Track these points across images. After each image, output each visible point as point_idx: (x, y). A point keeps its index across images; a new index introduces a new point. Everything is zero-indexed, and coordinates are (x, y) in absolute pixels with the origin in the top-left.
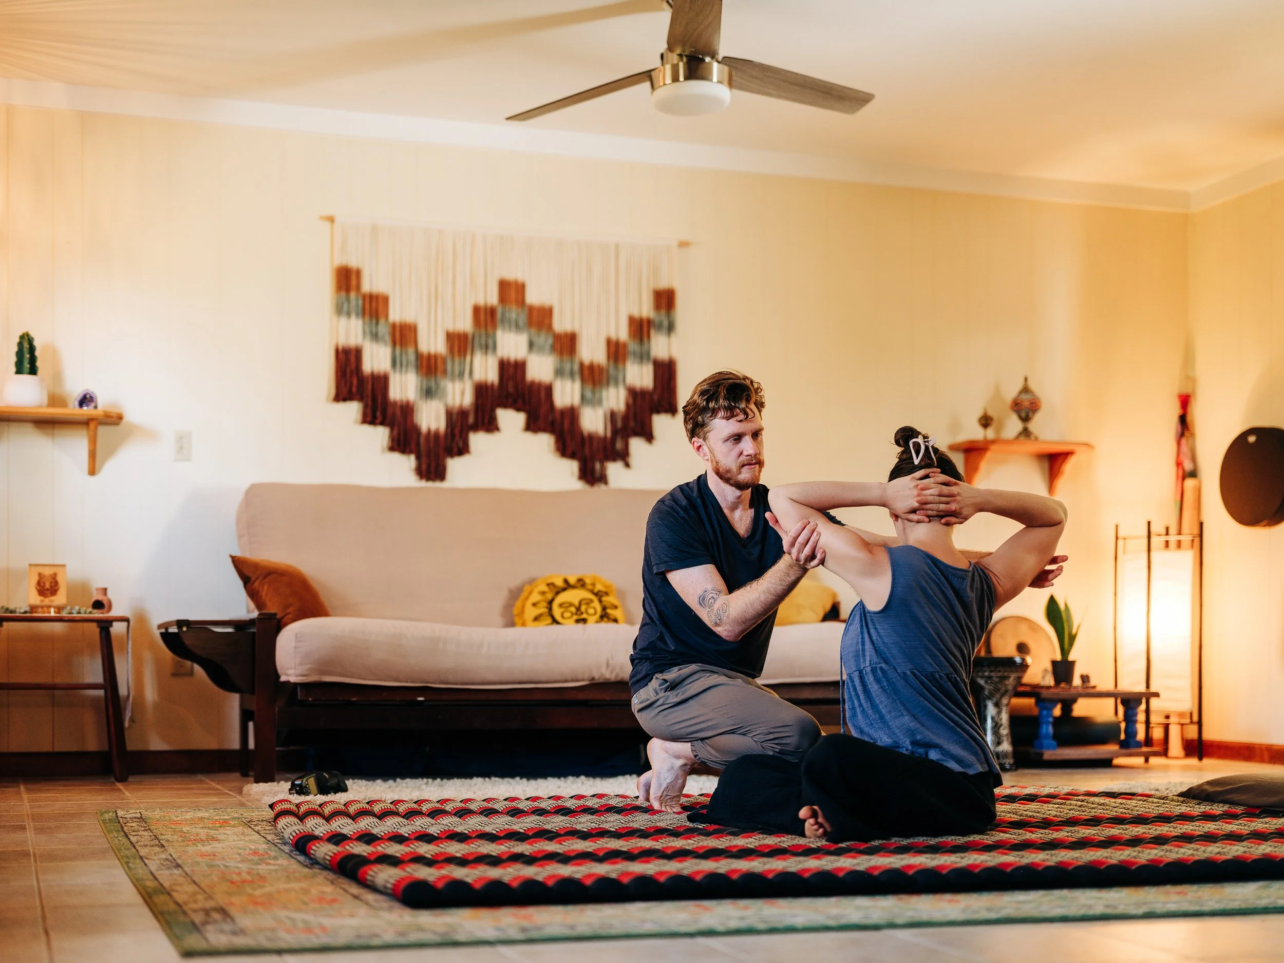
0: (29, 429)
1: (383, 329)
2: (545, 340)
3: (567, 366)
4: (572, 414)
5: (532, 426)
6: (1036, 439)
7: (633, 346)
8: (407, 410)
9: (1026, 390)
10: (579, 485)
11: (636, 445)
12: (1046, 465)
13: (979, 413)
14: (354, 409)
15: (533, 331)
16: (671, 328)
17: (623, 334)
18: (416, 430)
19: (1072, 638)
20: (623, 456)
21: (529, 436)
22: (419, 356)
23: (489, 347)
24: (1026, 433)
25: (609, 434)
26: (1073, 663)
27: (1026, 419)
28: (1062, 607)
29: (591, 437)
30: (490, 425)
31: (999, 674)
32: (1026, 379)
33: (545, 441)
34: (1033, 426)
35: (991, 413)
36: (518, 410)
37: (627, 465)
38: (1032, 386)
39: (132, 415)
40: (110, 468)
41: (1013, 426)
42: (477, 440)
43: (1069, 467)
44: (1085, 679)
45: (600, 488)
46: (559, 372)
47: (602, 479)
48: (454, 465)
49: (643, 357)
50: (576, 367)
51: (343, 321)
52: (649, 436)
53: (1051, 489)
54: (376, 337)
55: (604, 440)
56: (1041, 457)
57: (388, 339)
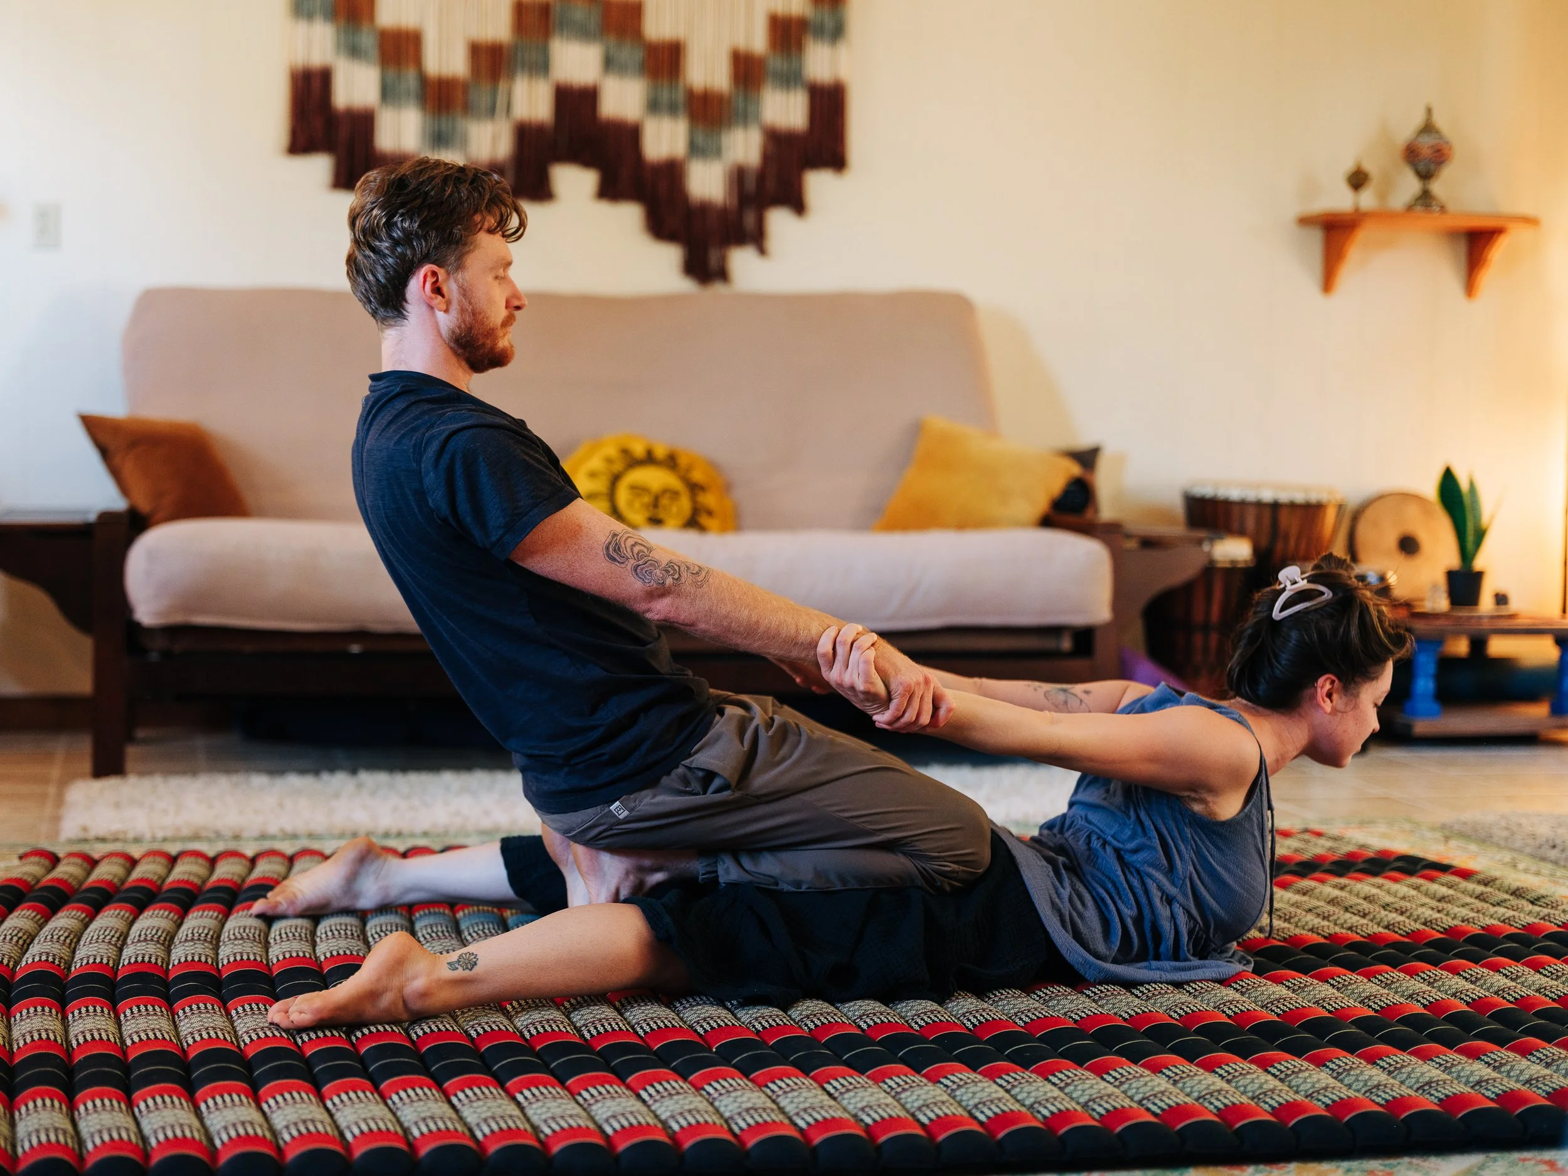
1: (368, 40)
2: (630, 54)
3: (665, 95)
4: (673, 171)
5: (609, 191)
6: (1443, 209)
7: (776, 63)
9: (1428, 128)
10: (685, 285)
11: (779, 221)
12: (1462, 248)
13: (1347, 165)
14: (320, 166)
15: (612, 40)
16: (836, 32)
17: (758, 42)
19: (1480, 535)
20: (757, 238)
21: (603, 206)
22: (424, 81)
23: (541, 66)
24: (1425, 198)
25: (733, 203)
26: (1479, 575)
27: (1425, 176)
28: (1464, 485)
29: (705, 208)
30: (542, 191)
32: (1429, 111)
33: (629, 214)
34: (1437, 187)
35: (1369, 167)
36: (587, 164)
37: (762, 251)
38: (1441, 121)
41: (1409, 185)
43: (1498, 253)
44: (1501, 599)
45: (718, 289)
46: (654, 106)
47: (720, 274)
49: (790, 79)
50: (681, 96)
51: (302, 28)
52: (798, 205)
53: (1470, 286)
54: (354, 52)
55: (723, 213)
56: (1453, 234)
57: (374, 53)
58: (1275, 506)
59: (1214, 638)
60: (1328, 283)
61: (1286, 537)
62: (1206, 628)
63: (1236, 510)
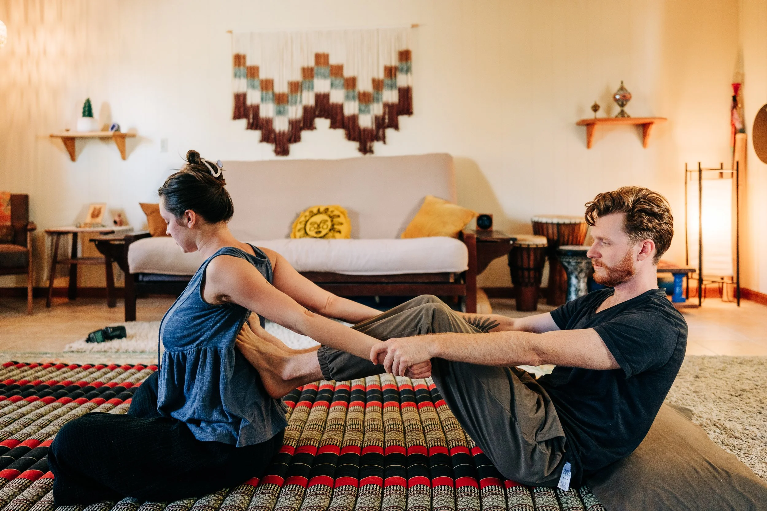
0: (98, 141)
1: (257, 83)
2: (339, 82)
3: (351, 94)
4: (354, 118)
5: (334, 126)
6: (629, 116)
7: (388, 81)
8: (269, 122)
9: (622, 89)
10: (359, 155)
11: (390, 132)
12: (641, 130)
13: (592, 104)
14: (243, 122)
15: (333, 78)
16: (408, 70)
17: (381, 75)
18: (273, 131)
20: (383, 139)
21: (332, 130)
22: (274, 95)
23: (311, 88)
24: (622, 113)
25: (374, 128)
27: (622, 105)
29: (365, 130)
30: (311, 127)
31: (575, 261)
32: (622, 82)
33: (340, 133)
34: (627, 109)
35: (599, 103)
36: (326, 117)
37: (385, 143)
38: (626, 86)
39: (142, 132)
40: (132, 157)
41: (617, 109)
42: (305, 134)
43: (653, 131)
45: (370, 156)
46: (347, 97)
47: (371, 151)
48: (293, 148)
49: (392, 86)
50: (356, 94)
51: (237, 81)
52: (396, 127)
53: (644, 144)
54: (253, 87)
55: (371, 131)
56: (637, 126)
57: (259, 87)
58: (558, 225)
59: (532, 273)
60: (589, 145)
61: (564, 236)
62: (529, 269)
63: (545, 226)
